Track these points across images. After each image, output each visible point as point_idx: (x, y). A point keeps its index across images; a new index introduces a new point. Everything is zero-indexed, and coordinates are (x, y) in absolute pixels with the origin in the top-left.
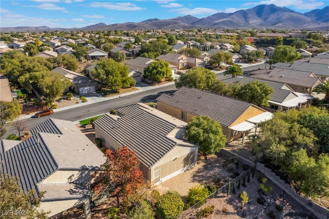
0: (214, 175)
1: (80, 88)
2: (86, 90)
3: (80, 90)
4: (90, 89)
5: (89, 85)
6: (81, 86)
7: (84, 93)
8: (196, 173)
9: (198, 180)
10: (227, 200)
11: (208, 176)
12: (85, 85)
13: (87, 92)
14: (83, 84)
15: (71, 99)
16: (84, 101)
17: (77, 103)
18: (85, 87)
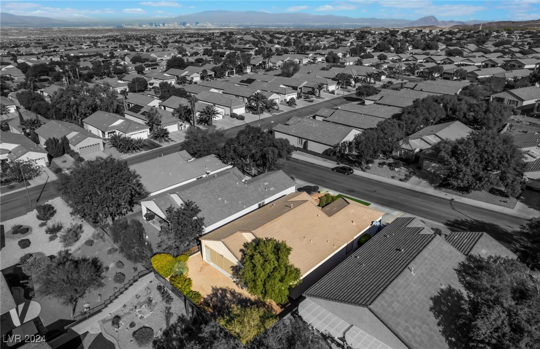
1: (424, 161)
2: (433, 167)
3: (424, 164)
4: (439, 169)
6: (426, 158)
7: (428, 169)
8: (230, 291)
9: (216, 293)
10: (183, 316)
11: (225, 301)
12: (433, 160)
13: (433, 171)
14: (429, 156)
15: (396, 169)
16: (406, 179)
17: (393, 177)
18: (432, 162)
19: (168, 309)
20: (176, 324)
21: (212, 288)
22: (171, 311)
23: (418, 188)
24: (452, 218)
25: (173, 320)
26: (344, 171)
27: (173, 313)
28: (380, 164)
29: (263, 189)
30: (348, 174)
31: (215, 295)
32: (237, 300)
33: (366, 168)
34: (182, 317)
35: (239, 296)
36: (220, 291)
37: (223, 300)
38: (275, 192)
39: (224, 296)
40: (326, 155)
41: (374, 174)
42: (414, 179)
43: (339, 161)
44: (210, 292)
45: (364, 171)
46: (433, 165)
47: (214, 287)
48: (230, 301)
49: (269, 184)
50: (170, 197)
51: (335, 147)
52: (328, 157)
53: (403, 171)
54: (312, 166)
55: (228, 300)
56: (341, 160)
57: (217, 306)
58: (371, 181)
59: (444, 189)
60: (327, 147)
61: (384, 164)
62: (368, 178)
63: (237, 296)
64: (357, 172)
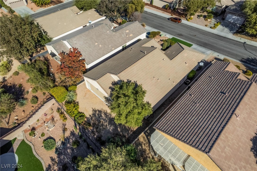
0: (102, 125)
1: (228, 14)
2: (233, 19)
3: (228, 17)
4: (238, 20)
5: (239, 15)
6: (230, 12)
7: (229, 20)
8: (104, 112)
9: (95, 114)
11: (101, 120)
12: (235, 14)
13: (232, 21)
14: (233, 11)
15: (208, 20)
16: (215, 27)
17: (206, 26)
18: (233, 15)
19: (64, 125)
20: (69, 136)
21: (92, 110)
22: (66, 127)
23: (223, 34)
24: (246, 57)
25: (68, 134)
26: (176, 21)
27: (68, 128)
28: (198, 16)
29: (125, 36)
30: (178, 23)
31: (94, 115)
32: (109, 119)
33: (189, 18)
34: (73, 132)
35: (110, 116)
36: (97, 112)
37: (99, 119)
38: (133, 37)
39: (100, 116)
40: (164, 9)
41: (194, 23)
42: (220, 27)
43: (173, 13)
44: (91, 113)
45: (188, 21)
46: (234, 17)
47: (94, 108)
48: (104, 120)
49: (129, 32)
50: (63, 42)
51: (171, 3)
52: (166, 10)
53: (212, 21)
54: (156, 16)
55: (103, 119)
56: (174, 12)
57: (95, 124)
58: (192, 28)
59: (239, 35)
60: (166, 4)
61: (201, 16)
62: (190, 26)
63: (109, 116)
64: (184, 21)
